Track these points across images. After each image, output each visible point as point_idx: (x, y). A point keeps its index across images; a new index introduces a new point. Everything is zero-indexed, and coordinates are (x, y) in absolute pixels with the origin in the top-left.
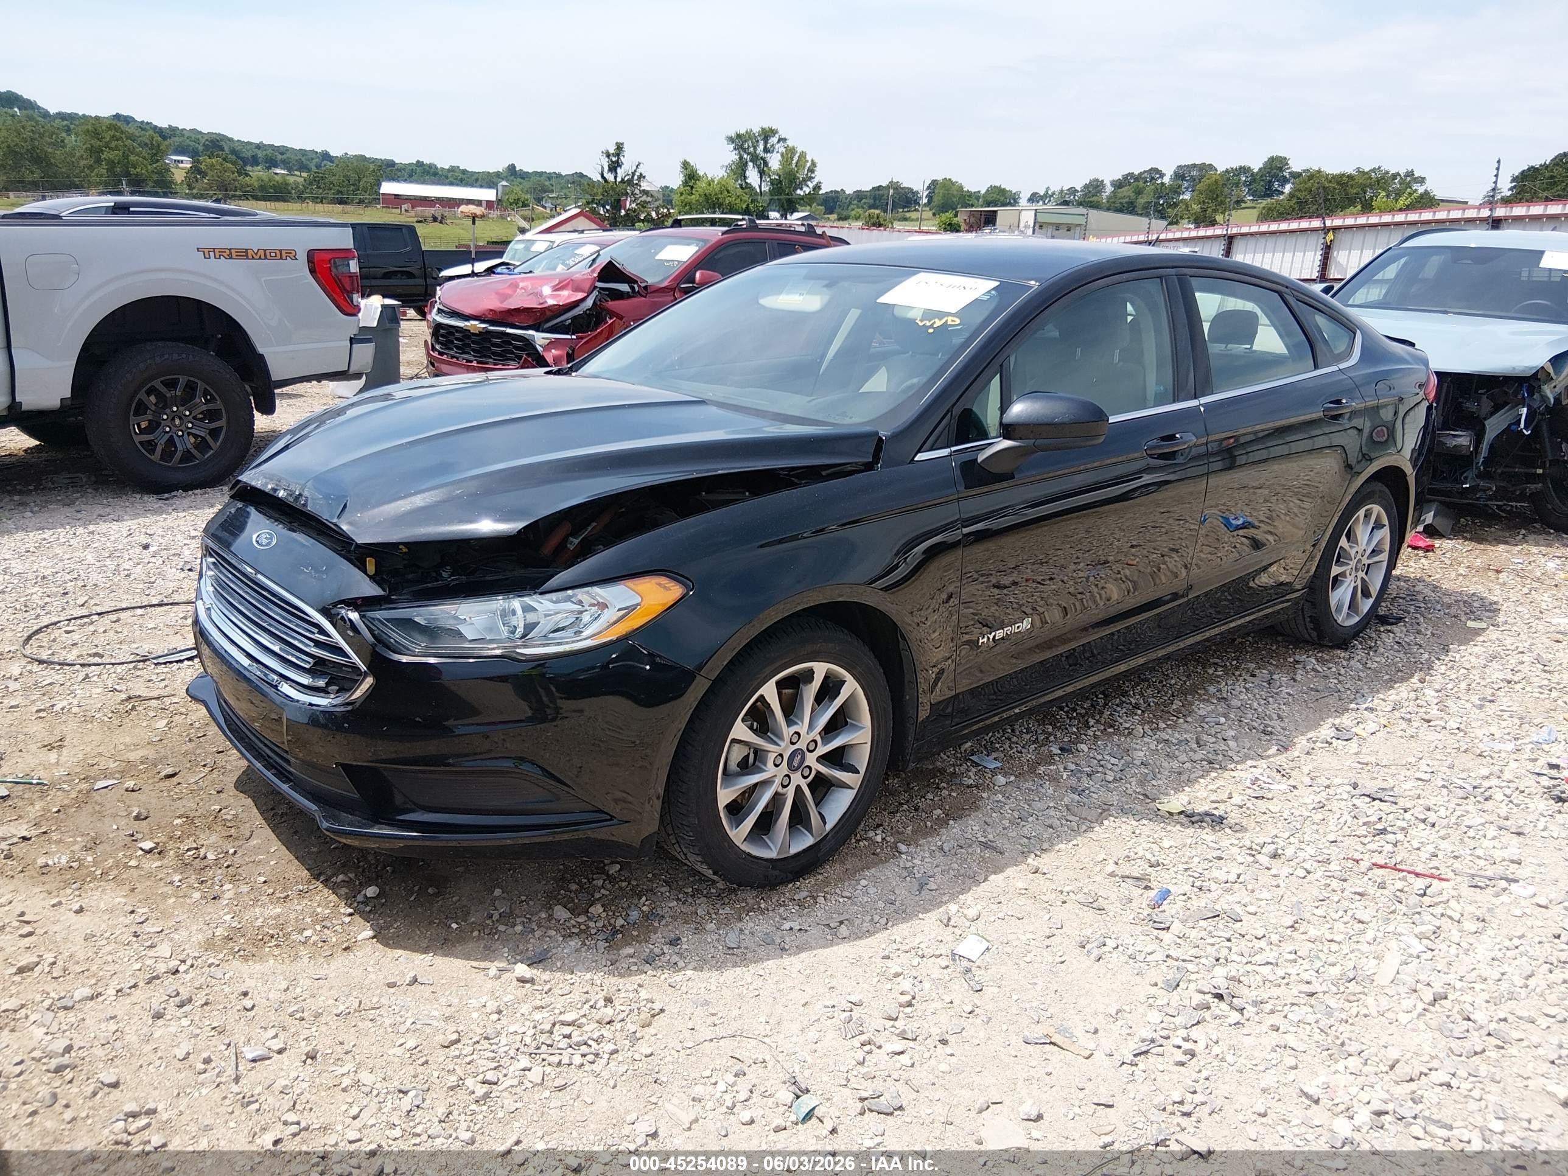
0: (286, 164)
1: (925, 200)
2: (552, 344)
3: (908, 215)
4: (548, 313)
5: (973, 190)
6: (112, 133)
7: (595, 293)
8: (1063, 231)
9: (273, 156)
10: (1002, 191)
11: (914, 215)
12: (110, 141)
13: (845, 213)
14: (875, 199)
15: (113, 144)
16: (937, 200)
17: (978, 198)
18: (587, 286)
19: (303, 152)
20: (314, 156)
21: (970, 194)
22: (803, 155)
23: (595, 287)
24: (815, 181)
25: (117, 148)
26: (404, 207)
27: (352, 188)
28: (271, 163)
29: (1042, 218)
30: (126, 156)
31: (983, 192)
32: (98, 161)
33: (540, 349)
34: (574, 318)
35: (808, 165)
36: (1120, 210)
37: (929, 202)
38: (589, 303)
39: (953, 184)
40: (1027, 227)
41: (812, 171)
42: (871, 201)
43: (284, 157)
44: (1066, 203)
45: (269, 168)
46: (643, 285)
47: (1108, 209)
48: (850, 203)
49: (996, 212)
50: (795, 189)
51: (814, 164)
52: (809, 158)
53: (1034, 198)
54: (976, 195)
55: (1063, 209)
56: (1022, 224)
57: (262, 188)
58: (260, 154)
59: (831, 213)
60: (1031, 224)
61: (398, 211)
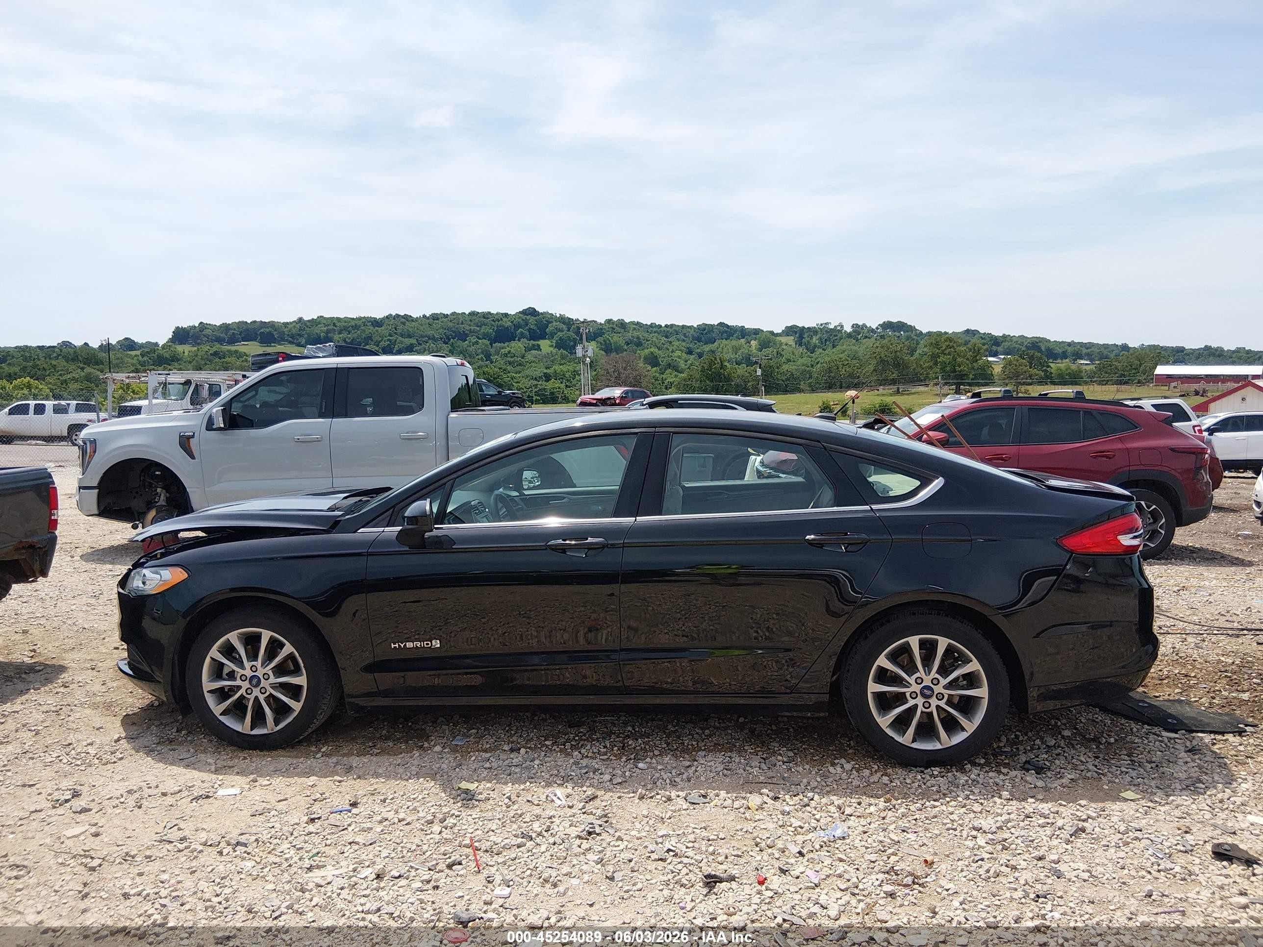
0: (1089, 356)
6: (947, 343)
9: (1077, 351)
12: (946, 349)
15: (947, 352)
19: (1106, 346)
20: (1115, 348)
25: (949, 354)
26: (1173, 384)
27: (1134, 371)
28: (1078, 356)
30: (954, 359)
32: (936, 364)
43: (1089, 350)
45: (1075, 360)
57: (1060, 375)
58: (1070, 349)
61: (1167, 388)
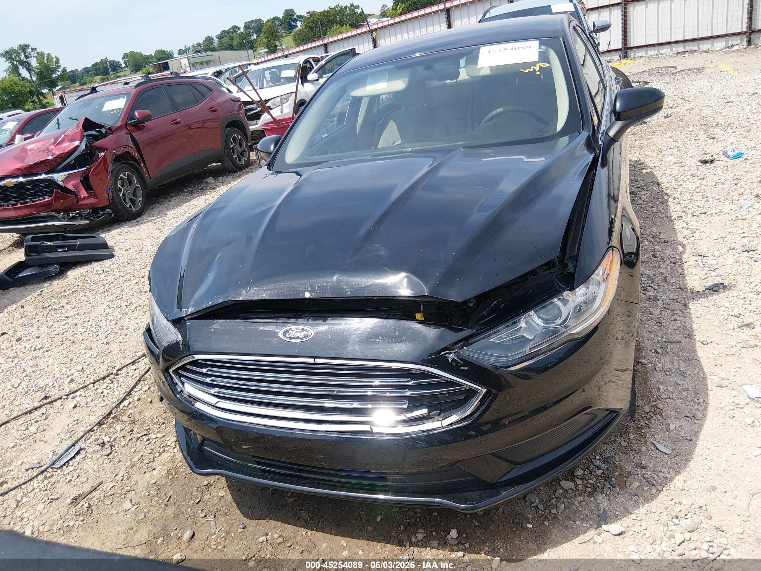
1: (123, 66)
2: (68, 179)
3: (118, 74)
4: (59, 160)
5: (148, 54)
7: (85, 139)
8: (205, 65)
10: (163, 52)
11: (121, 74)
13: (83, 81)
14: (96, 70)
16: (131, 63)
17: (152, 58)
18: (79, 136)
21: (147, 57)
22: (49, 55)
23: (84, 136)
24: (62, 67)
29: (192, 61)
31: (153, 55)
33: (61, 183)
34: (75, 159)
35: (54, 60)
36: (226, 49)
37: (126, 65)
38: (83, 146)
39: (136, 53)
40: (186, 67)
41: (58, 63)
42: (94, 72)
44: (198, 52)
46: (107, 127)
47: (221, 50)
48: (83, 75)
49: (167, 62)
50: (52, 74)
51: (57, 59)
52: (53, 56)
53: (181, 52)
54: (149, 57)
55: (197, 55)
56: (183, 66)
59: (75, 83)
60: (188, 64)
